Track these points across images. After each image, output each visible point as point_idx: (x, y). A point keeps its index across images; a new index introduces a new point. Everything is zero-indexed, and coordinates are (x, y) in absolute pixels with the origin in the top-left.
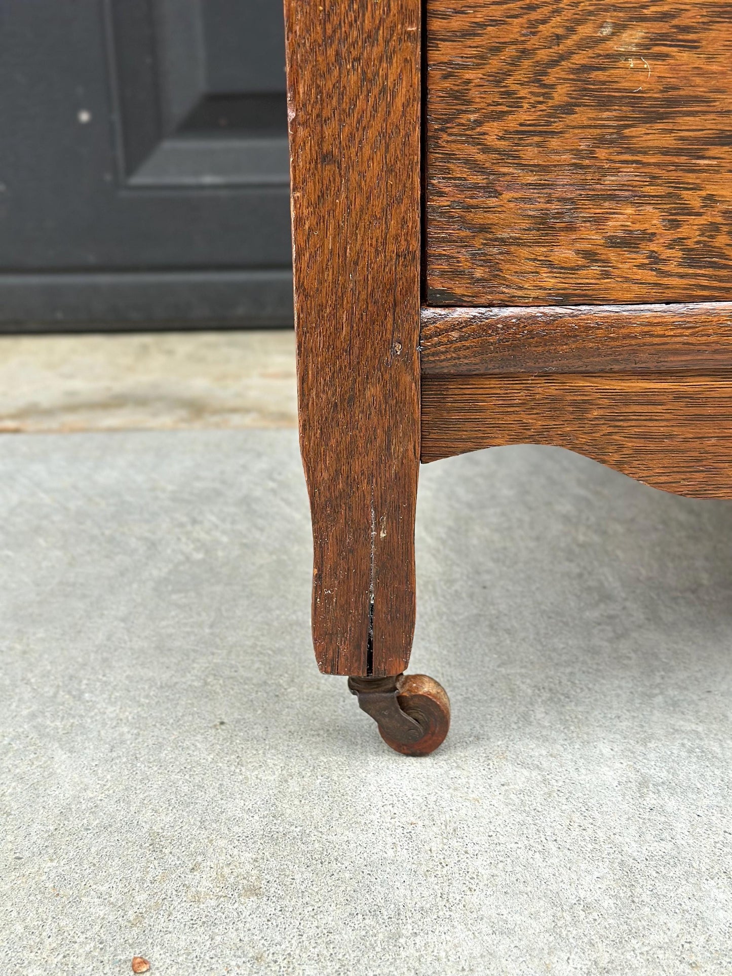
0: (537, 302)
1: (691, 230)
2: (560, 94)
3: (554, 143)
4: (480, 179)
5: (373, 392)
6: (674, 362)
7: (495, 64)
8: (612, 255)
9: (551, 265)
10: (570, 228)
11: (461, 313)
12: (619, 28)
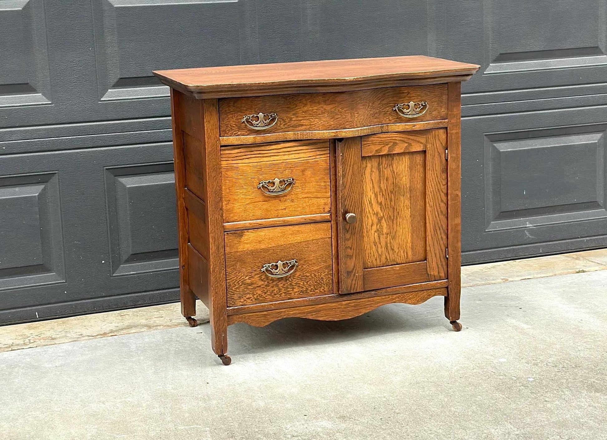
0: (240, 306)
1: (255, 296)
2: (240, 284)
3: (240, 289)
4: (232, 293)
5: (222, 318)
6: (255, 311)
7: (233, 282)
8: (247, 300)
9: (241, 302)
10: (243, 297)
11: (231, 308)
12: (246, 277)
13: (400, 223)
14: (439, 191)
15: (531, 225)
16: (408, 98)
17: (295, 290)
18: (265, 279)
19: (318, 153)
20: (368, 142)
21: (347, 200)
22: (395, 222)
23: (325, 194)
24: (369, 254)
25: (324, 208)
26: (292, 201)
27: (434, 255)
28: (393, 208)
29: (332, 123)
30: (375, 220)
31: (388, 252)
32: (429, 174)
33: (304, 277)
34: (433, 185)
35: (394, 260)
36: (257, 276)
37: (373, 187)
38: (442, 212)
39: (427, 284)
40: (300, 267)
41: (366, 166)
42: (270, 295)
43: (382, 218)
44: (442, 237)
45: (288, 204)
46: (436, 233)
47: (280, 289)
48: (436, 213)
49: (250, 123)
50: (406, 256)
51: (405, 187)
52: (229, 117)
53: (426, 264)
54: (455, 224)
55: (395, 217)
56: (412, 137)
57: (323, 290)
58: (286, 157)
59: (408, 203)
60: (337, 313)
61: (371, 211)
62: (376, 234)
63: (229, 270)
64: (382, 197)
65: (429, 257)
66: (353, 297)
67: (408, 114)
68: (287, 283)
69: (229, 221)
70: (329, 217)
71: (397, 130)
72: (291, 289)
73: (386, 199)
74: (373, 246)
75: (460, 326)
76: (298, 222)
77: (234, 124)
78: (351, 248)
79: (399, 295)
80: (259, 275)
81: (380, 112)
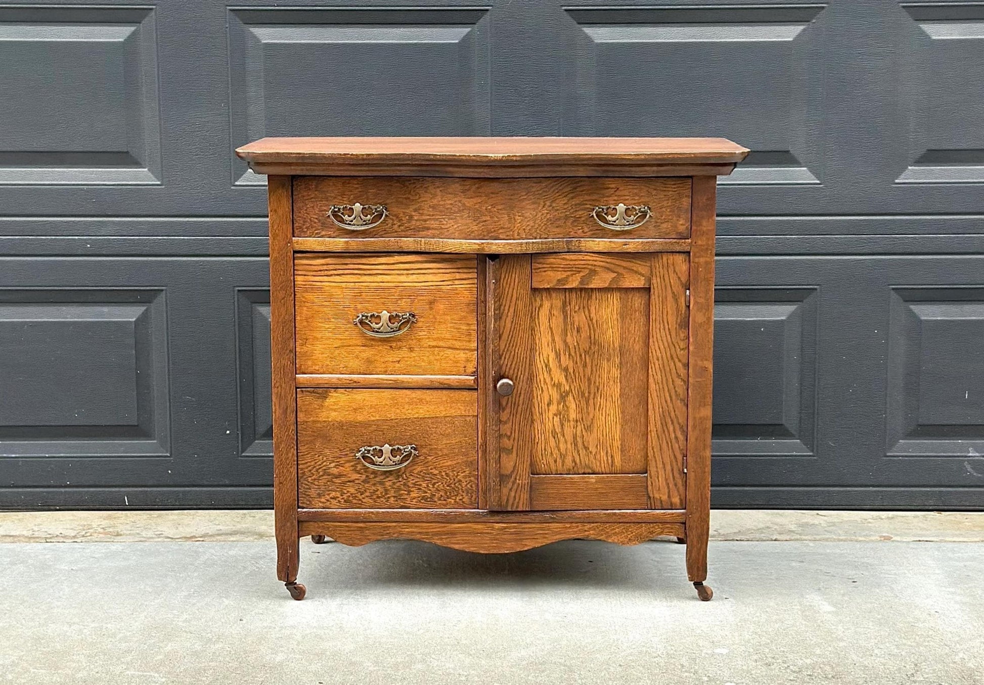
0: (319, 508)
1: (345, 496)
2: (321, 473)
3: (320, 481)
4: (307, 487)
5: (289, 524)
6: (343, 520)
7: (310, 468)
8: (331, 500)
9: (321, 502)
10: (324, 495)
11: (305, 510)
12: (330, 463)
13: (600, 405)
14: (672, 358)
15: (977, 454)
16: (616, 198)
17: (413, 495)
18: (362, 471)
19: (458, 276)
20: (545, 266)
21: (505, 358)
22: (591, 401)
23: (468, 344)
24: (543, 451)
25: (465, 367)
26: (411, 349)
27: (660, 465)
28: (589, 379)
29: (476, 228)
30: (555, 396)
31: (578, 451)
32: (655, 327)
33: (428, 474)
34: (662, 347)
35: (588, 466)
36: (347, 465)
37: (553, 340)
38: (677, 395)
39: (647, 513)
40: (421, 458)
41: (541, 306)
42: (370, 497)
43: (567, 394)
44: (676, 438)
45: (404, 352)
46: (665, 428)
47: (386, 491)
48: (667, 394)
49: (339, 219)
50: (610, 461)
51: (612, 346)
52: (308, 206)
53: (645, 479)
54: (700, 418)
55: (592, 396)
56: (624, 264)
57: (460, 500)
58: (403, 278)
59: (616, 373)
60: (484, 542)
61: (548, 380)
62: (557, 419)
63: (302, 449)
64: (569, 358)
65: (652, 469)
66: (513, 518)
67: (615, 223)
68: (400, 481)
69: (306, 372)
70: (473, 382)
71: (596, 249)
72: (406, 493)
73: (577, 363)
74: (551, 438)
75: (709, 593)
76: (420, 385)
77: (316, 219)
78: (509, 438)
79: (596, 524)
80: (352, 463)
81: (567, 218)
